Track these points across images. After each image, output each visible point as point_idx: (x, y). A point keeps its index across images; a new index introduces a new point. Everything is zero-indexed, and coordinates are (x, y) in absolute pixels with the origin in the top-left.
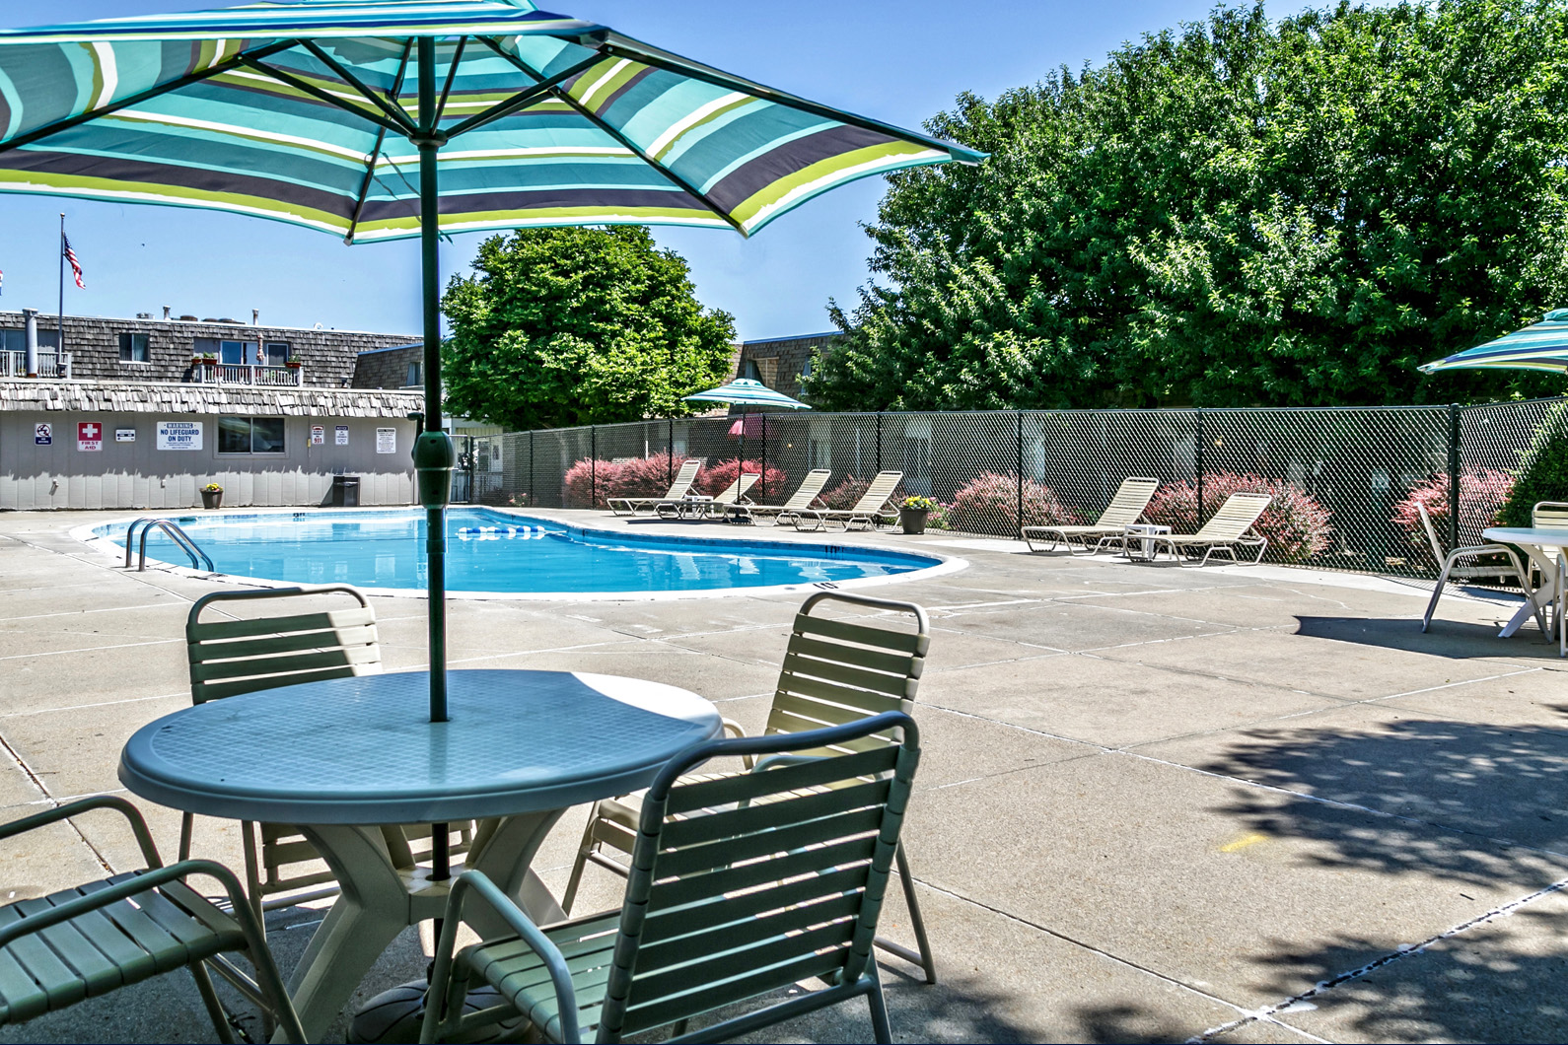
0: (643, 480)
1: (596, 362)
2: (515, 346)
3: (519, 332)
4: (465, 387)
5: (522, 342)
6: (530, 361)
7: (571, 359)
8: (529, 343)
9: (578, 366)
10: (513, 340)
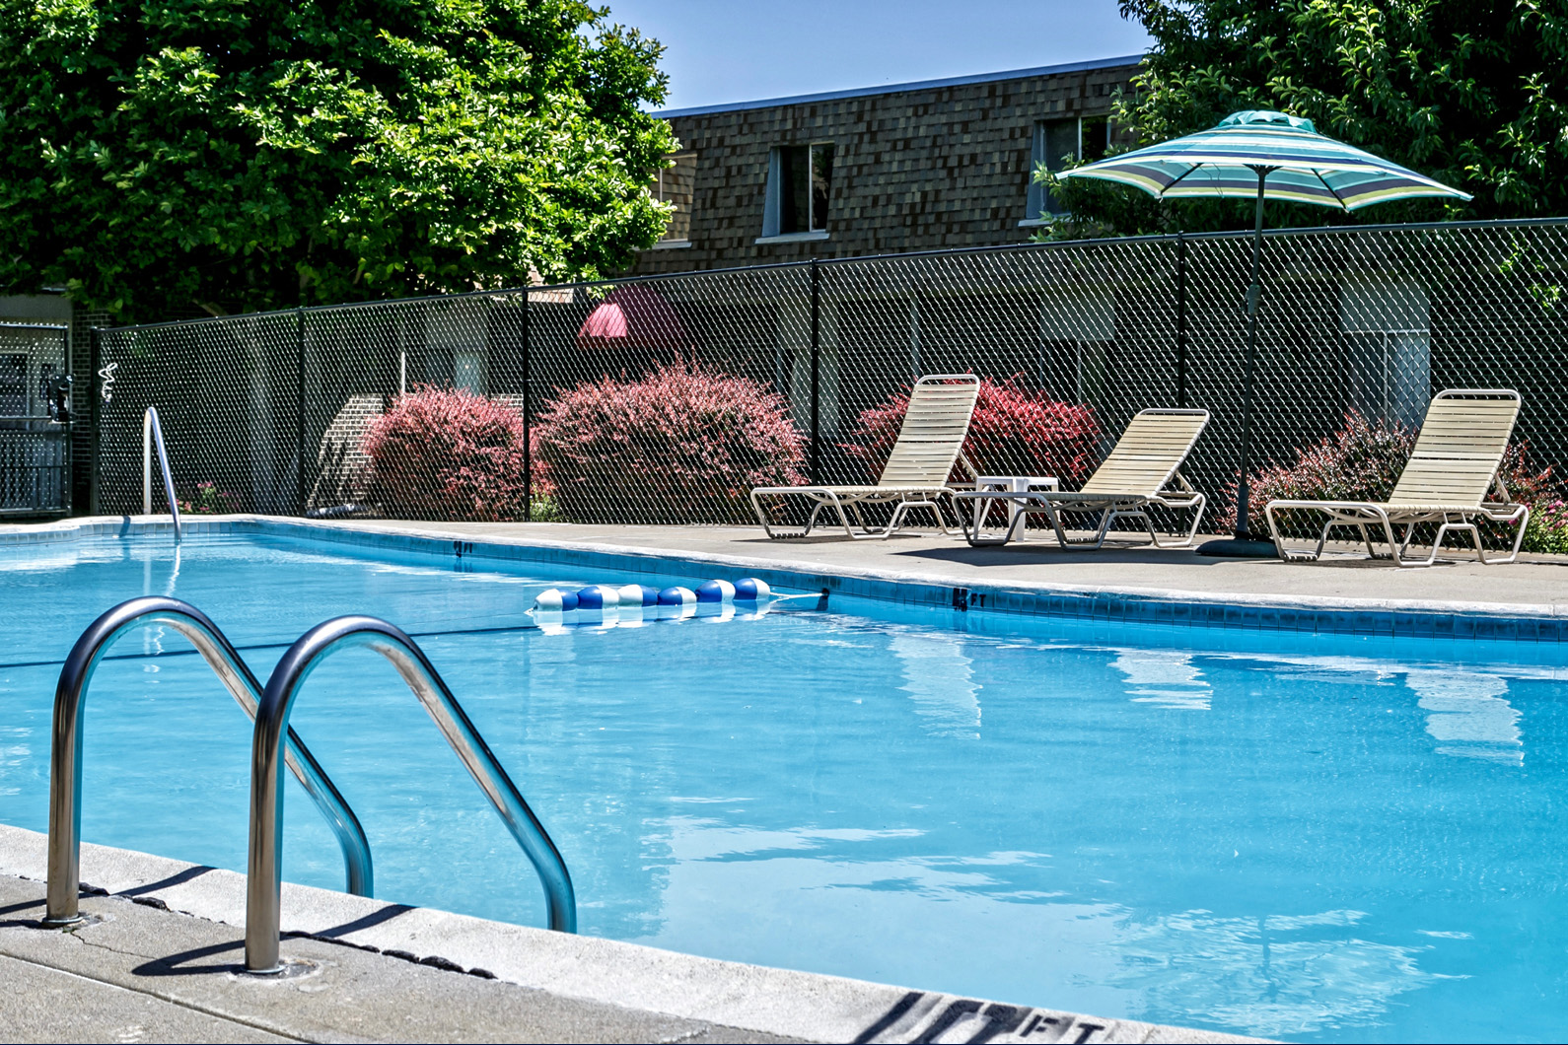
0: (636, 435)
1: (399, 138)
2: (185, 90)
3: (192, 54)
4: (24, 204)
5: (201, 81)
6: (214, 134)
7: (332, 126)
8: (218, 85)
9: (348, 146)
10: (177, 74)
